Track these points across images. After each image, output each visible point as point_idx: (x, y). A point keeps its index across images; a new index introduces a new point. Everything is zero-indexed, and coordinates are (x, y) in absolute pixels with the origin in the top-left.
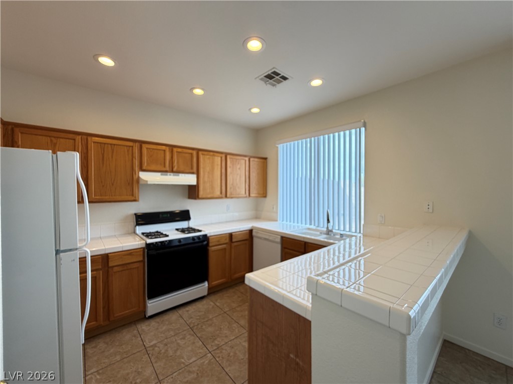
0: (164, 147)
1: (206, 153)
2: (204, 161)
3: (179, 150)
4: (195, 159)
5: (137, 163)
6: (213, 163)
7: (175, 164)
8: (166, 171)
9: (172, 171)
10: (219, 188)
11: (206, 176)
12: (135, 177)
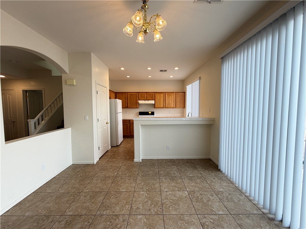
0: (144, 93)
1: (157, 93)
2: (157, 96)
3: (149, 93)
4: (154, 95)
5: (138, 98)
6: (160, 96)
7: (148, 97)
8: (145, 100)
9: (147, 100)
10: (163, 105)
11: (158, 101)
12: (137, 102)
